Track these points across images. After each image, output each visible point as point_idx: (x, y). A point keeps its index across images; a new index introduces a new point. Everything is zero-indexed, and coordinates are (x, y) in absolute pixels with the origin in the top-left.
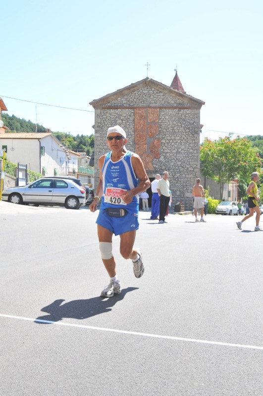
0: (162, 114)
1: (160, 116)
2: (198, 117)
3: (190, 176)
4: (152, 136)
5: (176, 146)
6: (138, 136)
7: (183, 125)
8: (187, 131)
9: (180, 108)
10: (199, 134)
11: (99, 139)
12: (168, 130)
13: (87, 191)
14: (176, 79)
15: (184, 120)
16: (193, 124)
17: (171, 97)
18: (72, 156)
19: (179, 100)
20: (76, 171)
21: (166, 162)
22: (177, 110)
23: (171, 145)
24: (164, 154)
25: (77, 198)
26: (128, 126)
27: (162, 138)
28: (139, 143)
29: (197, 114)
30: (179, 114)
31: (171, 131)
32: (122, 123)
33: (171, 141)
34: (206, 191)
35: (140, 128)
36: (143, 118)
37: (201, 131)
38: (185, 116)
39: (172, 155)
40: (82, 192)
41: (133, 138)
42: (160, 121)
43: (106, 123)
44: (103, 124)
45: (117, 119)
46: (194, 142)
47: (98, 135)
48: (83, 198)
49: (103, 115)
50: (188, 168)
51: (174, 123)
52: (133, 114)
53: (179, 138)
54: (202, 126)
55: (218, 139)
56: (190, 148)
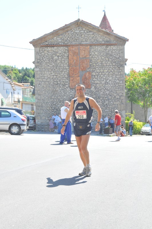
0: (92, 50)
1: (90, 52)
2: (123, 52)
3: (117, 103)
4: (84, 69)
5: (104, 77)
6: (72, 70)
7: (110, 60)
8: (114, 64)
9: (107, 45)
10: (124, 67)
11: (39, 73)
12: (97, 64)
13: (28, 119)
14: (105, 19)
15: (111, 55)
16: (119, 58)
17: (99, 36)
18: (16, 87)
19: (107, 38)
20: (21, 100)
21: (96, 91)
22: (104, 47)
23: (100, 76)
24: (95, 85)
25: (19, 126)
26: (63, 62)
27: (93, 71)
28: (73, 76)
29: (121, 50)
30: (106, 50)
31: (100, 65)
32: (58, 59)
33: (100, 74)
34: (132, 115)
35: (73, 63)
36: (76, 54)
37: (126, 64)
38: (112, 52)
39: (101, 85)
40: (23, 120)
41: (68, 72)
42: (91, 57)
43: (44, 59)
44: (42, 60)
45: (54, 56)
46: (120, 73)
47: (37, 69)
48: (24, 125)
49: (42, 53)
50: (115, 96)
51: (103, 58)
52: (67, 51)
53: (107, 71)
54: (126, 60)
55: (142, 70)
56: (117, 79)
